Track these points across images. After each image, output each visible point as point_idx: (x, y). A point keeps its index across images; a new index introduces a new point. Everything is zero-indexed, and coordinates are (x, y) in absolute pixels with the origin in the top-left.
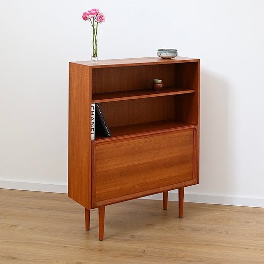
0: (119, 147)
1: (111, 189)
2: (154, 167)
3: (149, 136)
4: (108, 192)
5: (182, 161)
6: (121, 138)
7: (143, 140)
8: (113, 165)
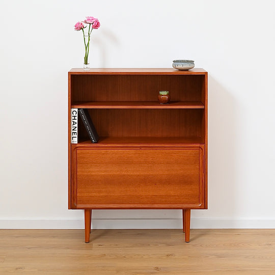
0: (104, 154)
1: (94, 194)
2: (146, 181)
3: (139, 148)
4: (91, 196)
5: (184, 181)
6: (103, 145)
7: (132, 151)
8: (96, 171)
